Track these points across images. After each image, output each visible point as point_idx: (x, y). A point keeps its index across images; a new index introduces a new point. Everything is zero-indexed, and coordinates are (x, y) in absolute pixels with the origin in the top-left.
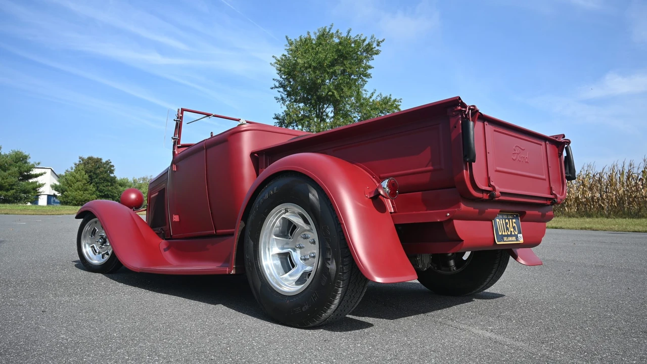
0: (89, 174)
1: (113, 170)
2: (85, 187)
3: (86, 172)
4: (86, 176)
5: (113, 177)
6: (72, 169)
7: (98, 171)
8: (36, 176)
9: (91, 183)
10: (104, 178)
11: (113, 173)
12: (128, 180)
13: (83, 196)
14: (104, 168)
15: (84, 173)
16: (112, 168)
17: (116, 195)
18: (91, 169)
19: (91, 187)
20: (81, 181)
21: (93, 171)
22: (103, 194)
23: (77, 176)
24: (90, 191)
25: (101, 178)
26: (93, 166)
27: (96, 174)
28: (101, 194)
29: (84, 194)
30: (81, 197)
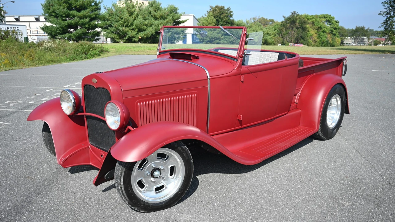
0: (216, 19)
1: (232, 15)
3: (214, 17)
4: (215, 20)
5: (232, 20)
6: (205, 15)
7: (222, 16)
8: (183, 22)
9: (218, 25)
10: (226, 21)
11: (232, 17)
12: (242, 21)
13: (213, 35)
14: (226, 13)
15: (213, 18)
16: (231, 14)
17: (235, 33)
18: (217, 15)
20: (211, 24)
21: (219, 16)
23: (209, 20)
25: (224, 21)
26: (219, 13)
27: (221, 18)
28: (224, 33)
29: (214, 33)
30: (212, 35)
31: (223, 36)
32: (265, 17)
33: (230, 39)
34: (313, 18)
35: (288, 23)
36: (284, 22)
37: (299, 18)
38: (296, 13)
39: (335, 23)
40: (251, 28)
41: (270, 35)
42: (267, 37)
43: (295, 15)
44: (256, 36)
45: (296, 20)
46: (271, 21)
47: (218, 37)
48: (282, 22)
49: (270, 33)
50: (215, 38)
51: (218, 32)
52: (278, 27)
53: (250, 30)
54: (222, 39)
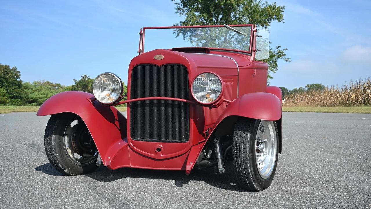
1: (19, 75)
5: (19, 81)
7: (7, 77)
10: (12, 82)
11: (20, 78)
12: (30, 83)
14: (12, 74)
16: (18, 74)
17: (23, 96)
22: (12, 96)
25: (10, 82)
26: (2, 72)
27: (5, 79)
28: (10, 96)
31: (8, 99)
33: (17, 103)
35: (80, 87)
36: (75, 85)
37: (91, 81)
38: (87, 76)
39: (126, 88)
43: (87, 79)
45: (88, 84)
46: (57, 86)
47: (3, 100)
48: (73, 86)
51: (3, 94)
53: (40, 93)
54: (8, 103)
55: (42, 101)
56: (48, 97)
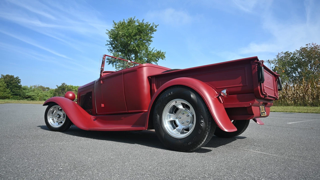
0: (7, 83)
1: (20, 82)
2: (5, 90)
3: (5, 82)
4: (5, 84)
5: (20, 85)
7: (12, 82)
9: (8, 88)
10: (15, 85)
11: (20, 83)
12: (27, 86)
14: (15, 81)
15: (4, 83)
17: (22, 94)
18: (8, 81)
19: (8, 90)
20: (3, 87)
22: (15, 94)
24: (7, 92)
25: (14, 86)
26: (9, 79)
28: (13, 94)
29: (4, 93)
30: (2, 95)
31: (12, 95)
32: (43, 86)
34: (76, 88)
35: (60, 90)
37: (67, 87)
38: (65, 84)
40: (34, 92)
41: (48, 97)
42: (46, 98)
43: (65, 85)
44: (38, 97)
45: (65, 88)
46: (47, 89)
47: (8, 96)
48: (56, 89)
49: (47, 95)
50: (5, 97)
52: (53, 92)
54: (11, 98)
55: (34, 97)
56: (39, 95)
